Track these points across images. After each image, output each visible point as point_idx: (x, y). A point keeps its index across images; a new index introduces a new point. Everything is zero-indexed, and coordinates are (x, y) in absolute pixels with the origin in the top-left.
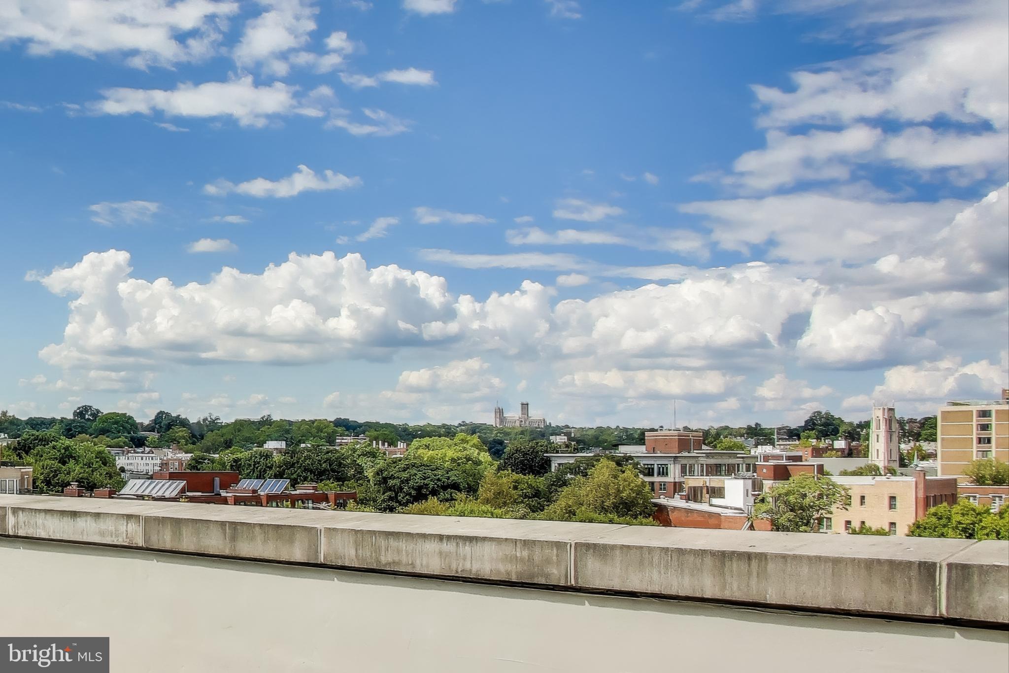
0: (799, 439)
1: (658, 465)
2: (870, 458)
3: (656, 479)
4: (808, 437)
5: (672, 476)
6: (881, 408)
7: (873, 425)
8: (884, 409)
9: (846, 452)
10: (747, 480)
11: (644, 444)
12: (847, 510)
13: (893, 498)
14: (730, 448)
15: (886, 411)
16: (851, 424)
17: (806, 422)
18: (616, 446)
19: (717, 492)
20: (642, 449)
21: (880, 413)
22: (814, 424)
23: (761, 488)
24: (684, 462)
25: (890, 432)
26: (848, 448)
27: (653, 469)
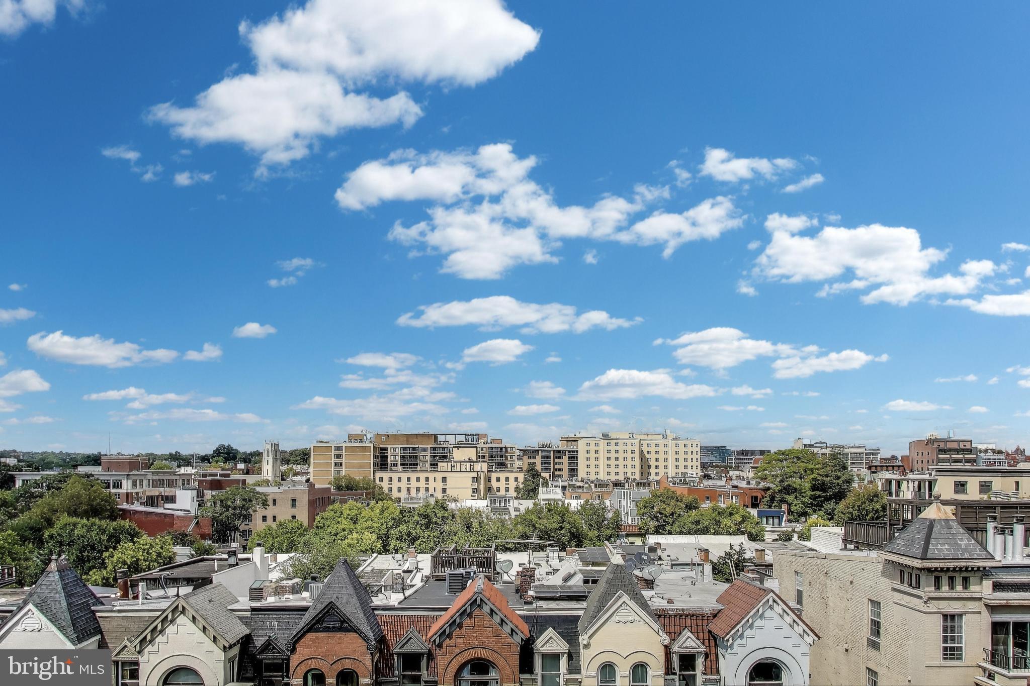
0: (210, 463)
1: (113, 480)
2: (263, 475)
3: (113, 491)
4: (217, 462)
5: (125, 488)
6: (270, 443)
7: (265, 455)
8: (272, 444)
9: (245, 471)
10: (193, 491)
11: (100, 464)
12: (266, 509)
13: (294, 501)
14: (161, 468)
15: (273, 444)
16: (245, 453)
17: (214, 451)
18: (75, 467)
19: (171, 499)
20: (100, 468)
21: (269, 447)
22: (219, 452)
23: (203, 496)
24: (135, 478)
25: (275, 459)
26: (246, 468)
27: (109, 483)
